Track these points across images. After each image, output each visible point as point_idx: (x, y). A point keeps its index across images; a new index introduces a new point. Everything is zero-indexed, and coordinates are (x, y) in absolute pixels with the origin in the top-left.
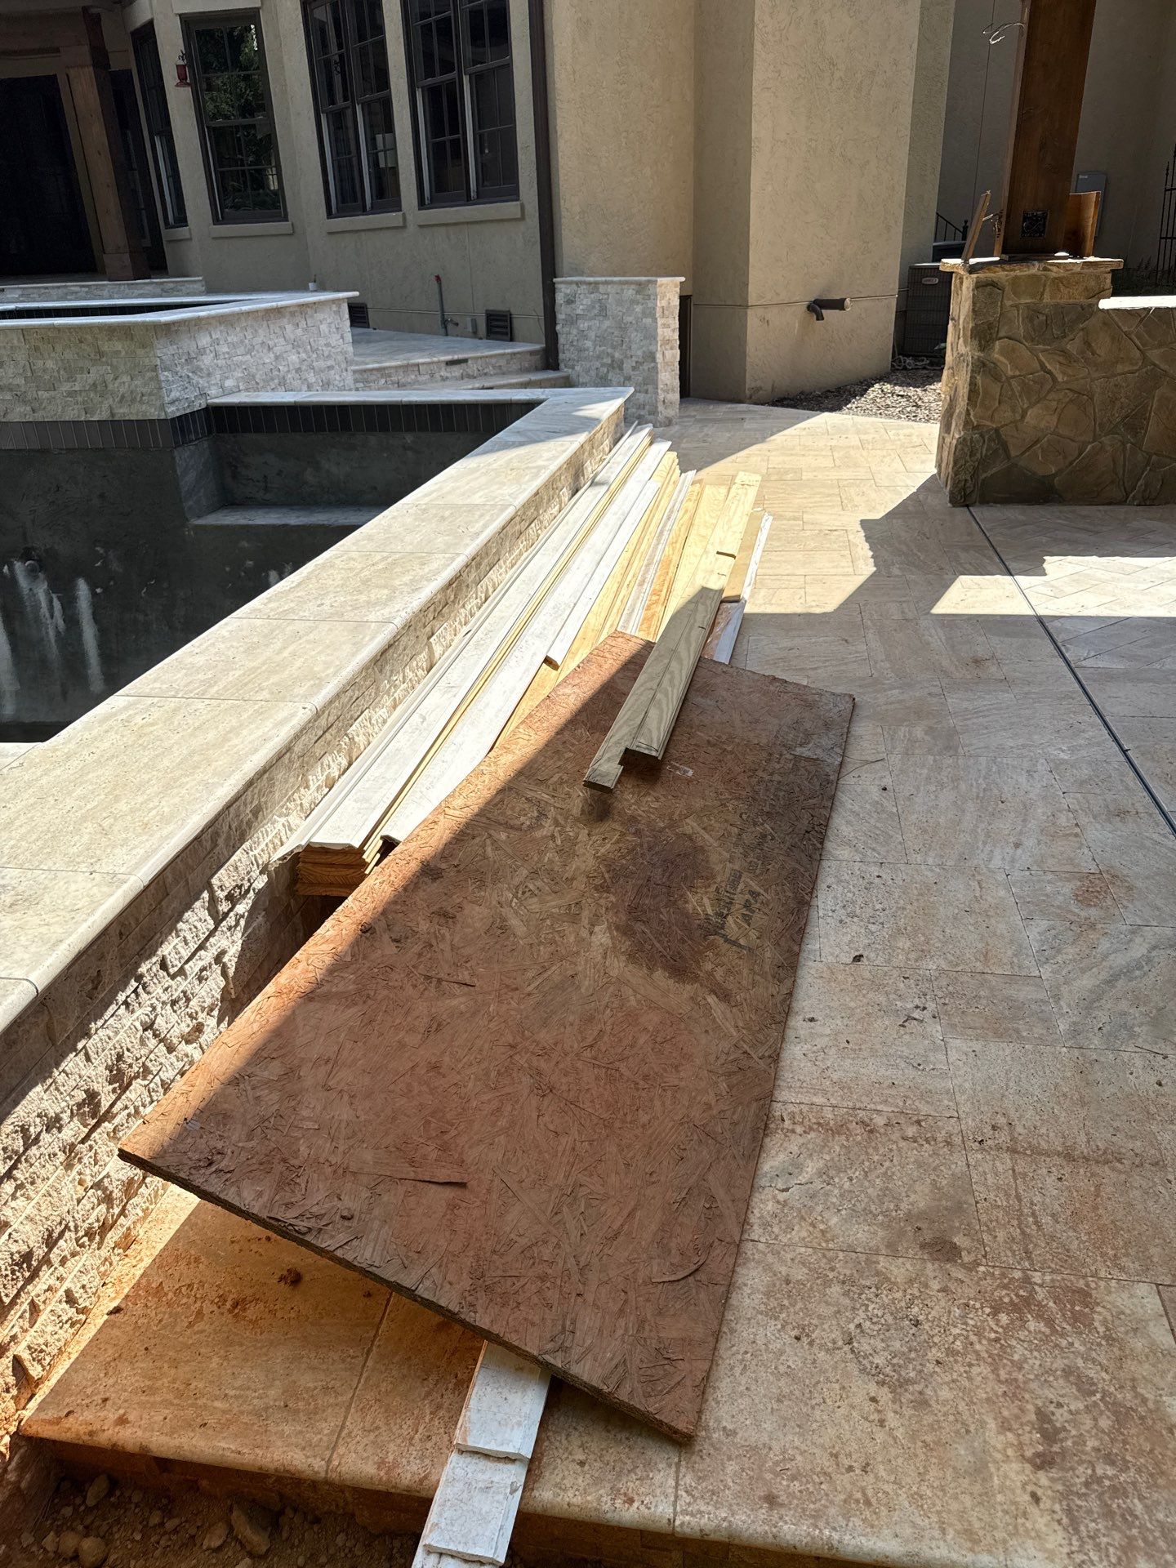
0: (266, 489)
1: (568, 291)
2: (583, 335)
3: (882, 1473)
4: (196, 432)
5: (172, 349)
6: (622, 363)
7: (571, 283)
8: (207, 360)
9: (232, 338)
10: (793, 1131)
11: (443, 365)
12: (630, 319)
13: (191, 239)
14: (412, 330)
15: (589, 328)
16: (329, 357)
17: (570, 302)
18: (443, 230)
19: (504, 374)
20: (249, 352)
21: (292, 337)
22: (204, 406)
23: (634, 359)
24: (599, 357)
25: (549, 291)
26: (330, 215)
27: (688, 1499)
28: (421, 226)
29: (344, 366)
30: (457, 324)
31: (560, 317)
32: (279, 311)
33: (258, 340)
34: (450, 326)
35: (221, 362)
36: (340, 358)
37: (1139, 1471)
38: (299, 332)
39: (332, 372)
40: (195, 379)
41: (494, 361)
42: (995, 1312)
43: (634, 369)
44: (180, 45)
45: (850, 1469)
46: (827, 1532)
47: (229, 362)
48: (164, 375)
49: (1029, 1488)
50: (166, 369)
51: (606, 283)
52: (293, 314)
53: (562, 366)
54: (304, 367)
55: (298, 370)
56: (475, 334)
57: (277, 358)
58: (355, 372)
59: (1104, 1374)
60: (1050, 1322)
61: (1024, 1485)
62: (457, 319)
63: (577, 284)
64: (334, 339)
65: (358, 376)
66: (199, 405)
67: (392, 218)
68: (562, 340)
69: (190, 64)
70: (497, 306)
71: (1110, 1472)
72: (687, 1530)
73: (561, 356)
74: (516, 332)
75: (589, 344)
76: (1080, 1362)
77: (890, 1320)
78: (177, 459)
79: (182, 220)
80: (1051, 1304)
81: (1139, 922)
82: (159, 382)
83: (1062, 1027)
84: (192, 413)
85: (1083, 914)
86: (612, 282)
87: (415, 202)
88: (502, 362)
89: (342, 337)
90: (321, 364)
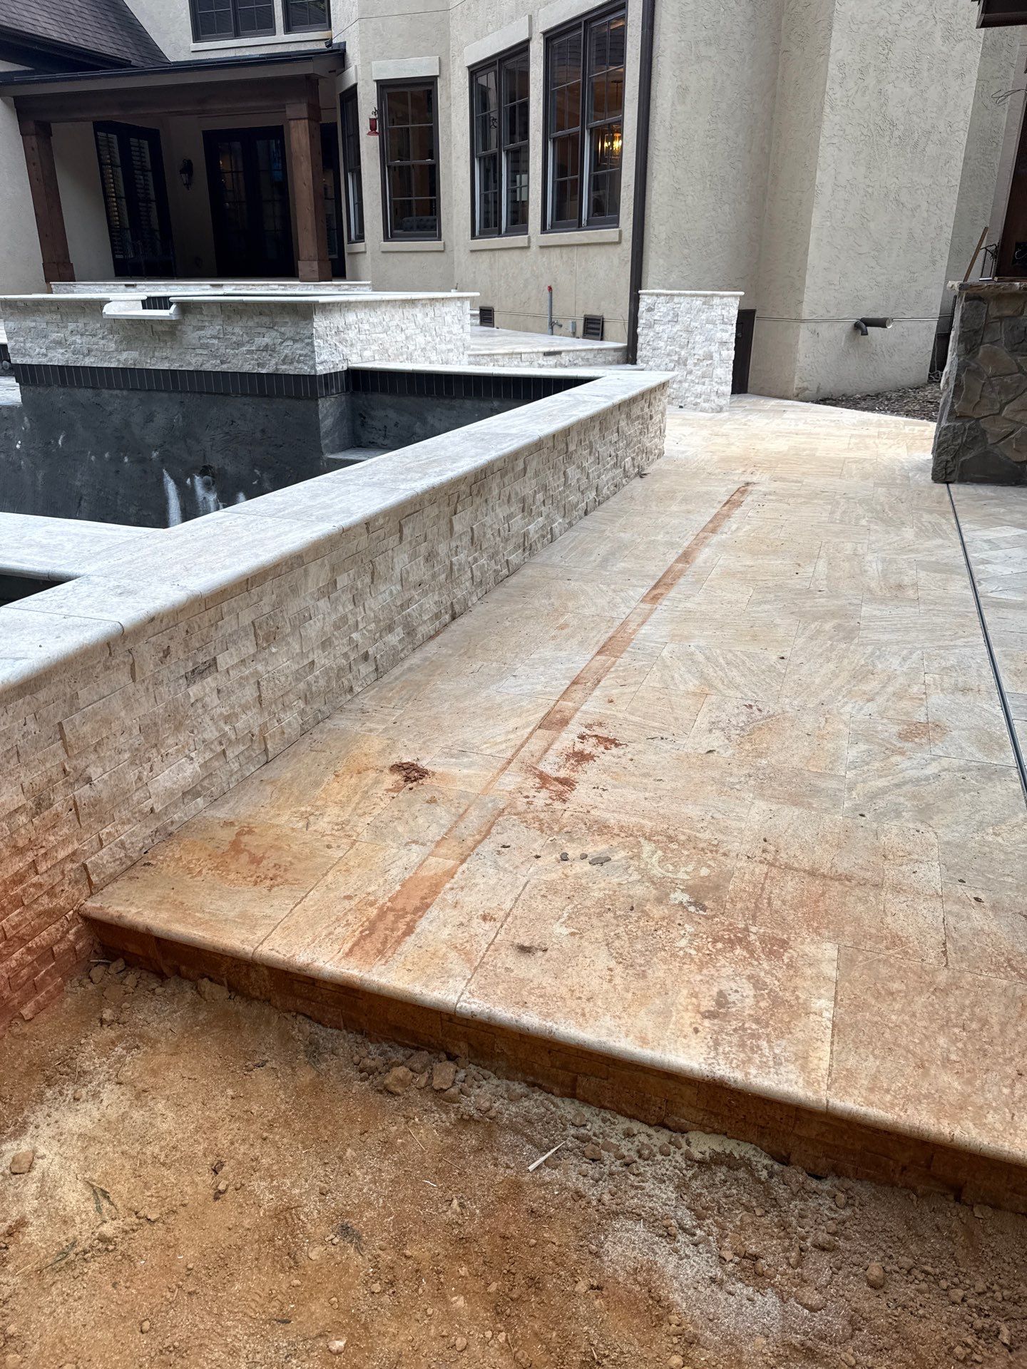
0: (385, 436)
1: (649, 301)
2: (658, 337)
3: (599, 1003)
4: (337, 389)
5: (326, 323)
6: (686, 360)
7: (652, 294)
8: (352, 334)
9: (374, 320)
10: (618, 835)
11: (541, 355)
12: (696, 324)
13: (365, 252)
14: (527, 330)
15: (663, 331)
16: (450, 341)
17: (650, 310)
18: (558, 251)
19: (590, 365)
20: (385, 332)
21: (422, 323)
22: (345, 368)
23: (696, 357)
24: (669, 355)
25: (635, 300)
26: (473, 236)
27: (469, 995)
28: (541, 247)
29: (461, 350)
30: (561, 326)
31: (641, 322)
32: (413, 302)
33: (394, 323)
34: (556, 327)
35: (363, 337)
36: (459, 343)
37: (775, 1030)
38: (428, 320)
39: (451, 354)
40: (341, 347)
41: (583, 354)
42: (715, 941)
43: (695, 365)
44: (374, 104)
45: (580, 998)
46: (550, 1024)
47: (369, 337)
48: (317, 342)
49: (694, 1026)
50: (319, 337)
51: (680, 295)
52: (424, 305)
53: (639, 361)
54: (428, 348)
55: (424, 350)
56: (574, 335)
57: (407, 338)
58: (470, 355)
59: (776, 982)
60: (752, 953)
61: (691, 1024)
62: (561, 322)
63: (658, 295)
64: (456, 329)
65: (472, 359)
66: (342, 367)
67: (519, 240)
68: (641, 340)
69: (380, 118)
70: (595, 312)
71: (754, 1026)
72: (463, 1011)
73: (639, 353)
74: (606, 334)
75: (662, 344)
76: (762, 974)
77: (639, 933)
78: (320, 406)
79: (361, 238)
80: (758, 943)
81: (941, 754)
82: (313, 346)
83: (846, 805)
84: (336, 373)
85: (899, 745)
86: (686, 295)
87: (539, 228)
88: (590, 356)
89: (462, 327)
90: (444, 347)
